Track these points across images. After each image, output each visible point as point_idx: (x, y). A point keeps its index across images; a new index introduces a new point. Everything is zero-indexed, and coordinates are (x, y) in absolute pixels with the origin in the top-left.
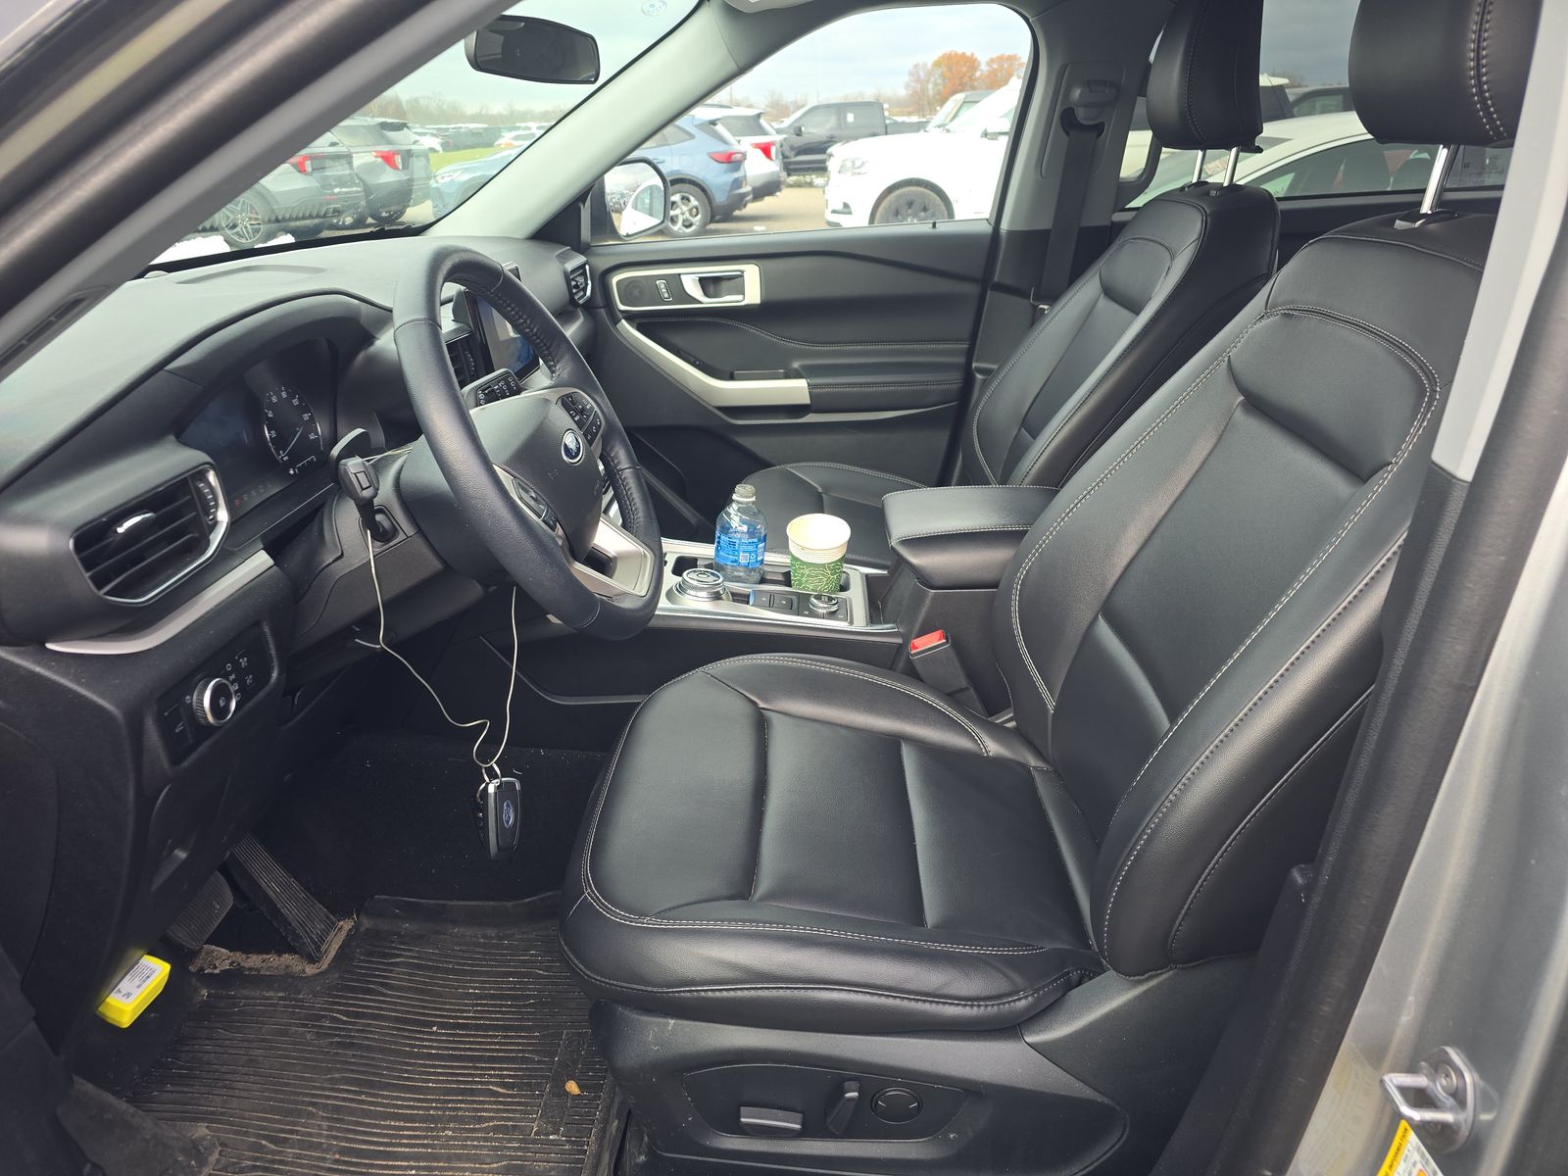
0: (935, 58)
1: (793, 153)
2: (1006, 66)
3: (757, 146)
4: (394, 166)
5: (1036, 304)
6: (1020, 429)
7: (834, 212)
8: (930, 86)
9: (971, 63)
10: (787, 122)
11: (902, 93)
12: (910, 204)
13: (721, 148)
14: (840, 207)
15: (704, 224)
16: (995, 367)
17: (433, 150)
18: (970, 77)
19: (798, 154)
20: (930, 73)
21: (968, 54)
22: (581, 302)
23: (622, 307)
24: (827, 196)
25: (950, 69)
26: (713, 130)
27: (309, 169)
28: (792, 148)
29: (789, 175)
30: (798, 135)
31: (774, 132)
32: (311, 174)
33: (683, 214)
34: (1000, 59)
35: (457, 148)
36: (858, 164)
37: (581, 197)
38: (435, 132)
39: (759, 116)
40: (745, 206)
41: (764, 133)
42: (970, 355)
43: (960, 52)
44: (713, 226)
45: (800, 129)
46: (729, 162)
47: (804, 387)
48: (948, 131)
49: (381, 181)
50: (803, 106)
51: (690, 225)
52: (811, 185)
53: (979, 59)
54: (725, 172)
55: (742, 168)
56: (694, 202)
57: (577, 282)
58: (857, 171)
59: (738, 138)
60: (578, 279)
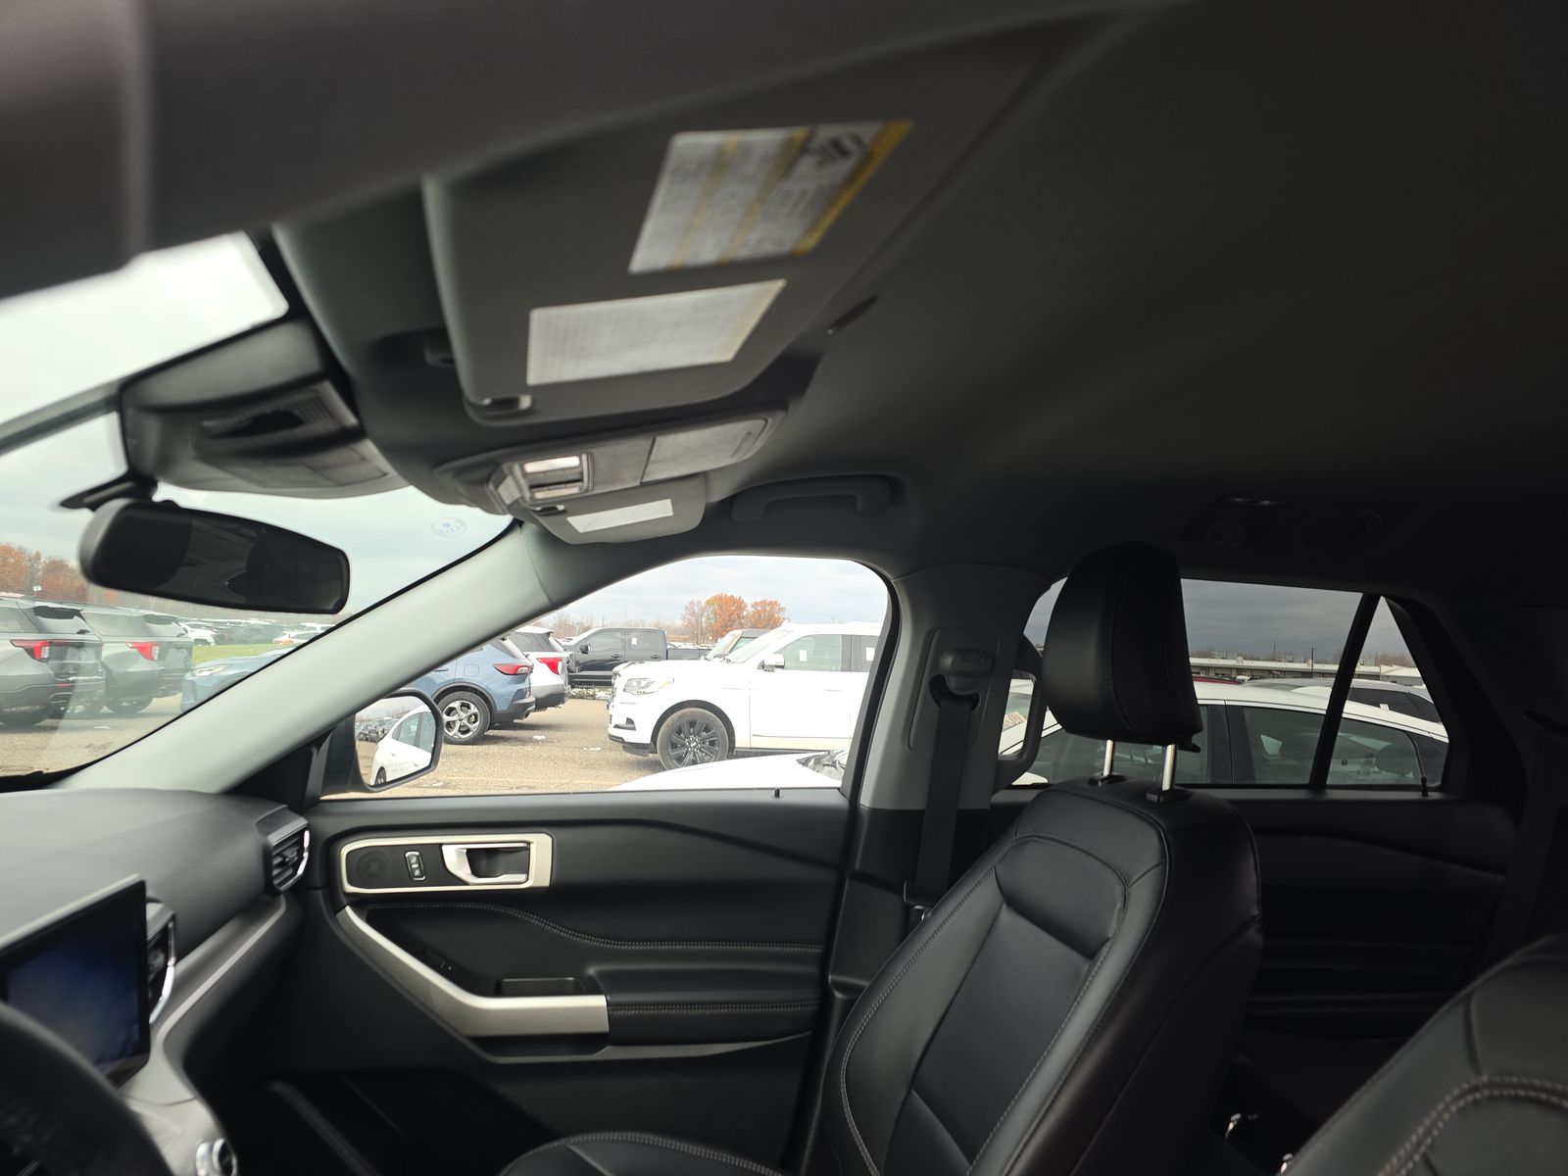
0: (708, 598)
1: (577, 668)
2: (768, 609)
3: (543, 660)
4: (149, 657)
5: (912, 903)
6: (909, 1093)
7: (617, 726)
8: (704, 619)
9: (739, 604)
10: (576, 640)
11: (679, 623)
12: (692, 724)
13: (509, 661)
14: (623, 722)
15: (483, 729)
16: (866, 984)
17: (204, 642)
18: (739, 616)
19: (582, 670)
20: (703, 610)
21: (736, 596)
22: (283, 888)
23: (350, 889)
24: (612, 711)
25: (720, 607)
26: (503, 646)
27: (45, 655)
28: (577, 664)
29: (573, 687)
30: (583, 652)
31: (562, 649)
32: (46, 660)
33: (461, 720)
34: (763, 603)
35: (231, 641)
36: (643, 683)
37: (316, 740)
38: (211, 625)
39: (548, 634)
40: (527, 716)
41: (553, 650)
42: (824, 963)
43: (729, 595)
44: (491, 733)
45: (587, 648)
46: (515, 674)
47: (603, 1007)
48: (729, 661)
49: (130, 670)
50: (588, 629)
51: (468, 731)
52: (593, 697)
53: (745, 601)
54: (510, 683)
55: (527, 680)
56: (474, 709)
57: (285, 858)
58: (642, 691)
59: (526, 653)
60: (286, 853)
